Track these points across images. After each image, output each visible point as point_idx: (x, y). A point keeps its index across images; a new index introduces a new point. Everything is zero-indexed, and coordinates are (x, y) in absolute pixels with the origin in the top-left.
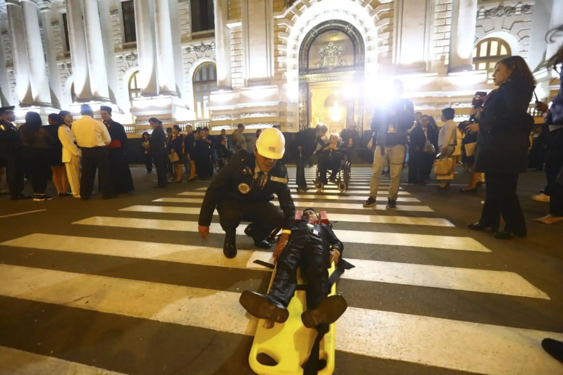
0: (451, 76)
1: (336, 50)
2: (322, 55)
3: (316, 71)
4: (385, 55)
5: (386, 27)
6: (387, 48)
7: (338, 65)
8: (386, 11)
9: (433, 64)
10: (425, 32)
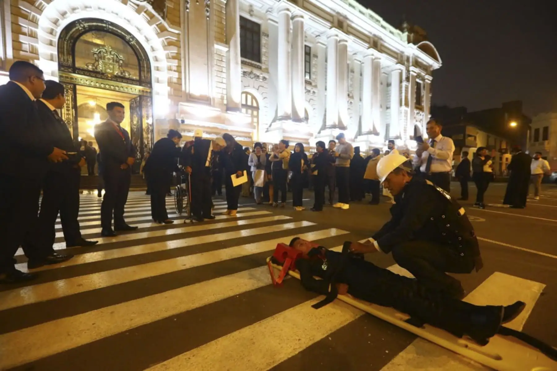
0: (230, 114)
1: (115, 56)
2: (95, 56)
3: (86, 73)
4: (175, 80)
5: (175, 55)
6: (176, 75)
7: (119, 74)
8: (174, 39)
9: (216, 101)
10: (208, 72)
